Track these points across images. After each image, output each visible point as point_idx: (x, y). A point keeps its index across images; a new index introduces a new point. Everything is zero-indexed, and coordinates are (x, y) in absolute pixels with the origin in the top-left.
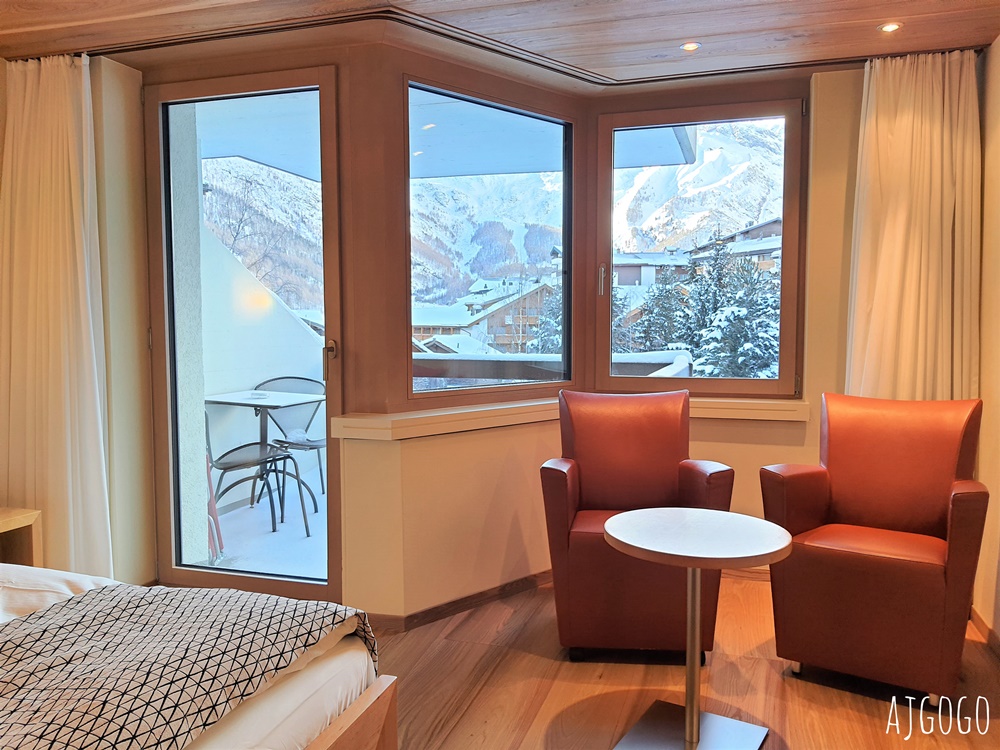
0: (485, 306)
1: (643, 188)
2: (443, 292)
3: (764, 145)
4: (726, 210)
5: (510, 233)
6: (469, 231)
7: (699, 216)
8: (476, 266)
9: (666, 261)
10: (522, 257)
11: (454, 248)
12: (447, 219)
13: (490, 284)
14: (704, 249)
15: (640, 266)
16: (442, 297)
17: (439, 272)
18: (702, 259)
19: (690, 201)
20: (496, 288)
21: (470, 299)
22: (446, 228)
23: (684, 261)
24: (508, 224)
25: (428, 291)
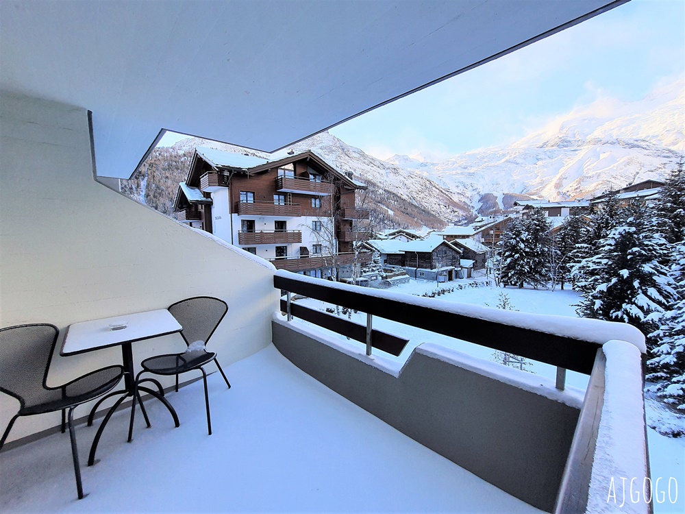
0: (481, 227)
1: (564, 174)
2: (466, 221)
3: (638, 147)
4: (613, 180)
5: (496, 197)
6: (478, 198)
7: (595, 184)
8: (481, 211)
9: (576, 204)
10: (501, 206)
11: (471, 205)
12: (468, 194)
13: (484, 218)
14: (599, 198)
15: (561, 208)
16: (465, 224)
17: (464, 214)
18: (598, 203)
19: (590, 177)
20: (487, 220)
21: (475, 224)
22: (468, 197)
23: (586, 204)
24: (495, 194)
25: (459, 221)
